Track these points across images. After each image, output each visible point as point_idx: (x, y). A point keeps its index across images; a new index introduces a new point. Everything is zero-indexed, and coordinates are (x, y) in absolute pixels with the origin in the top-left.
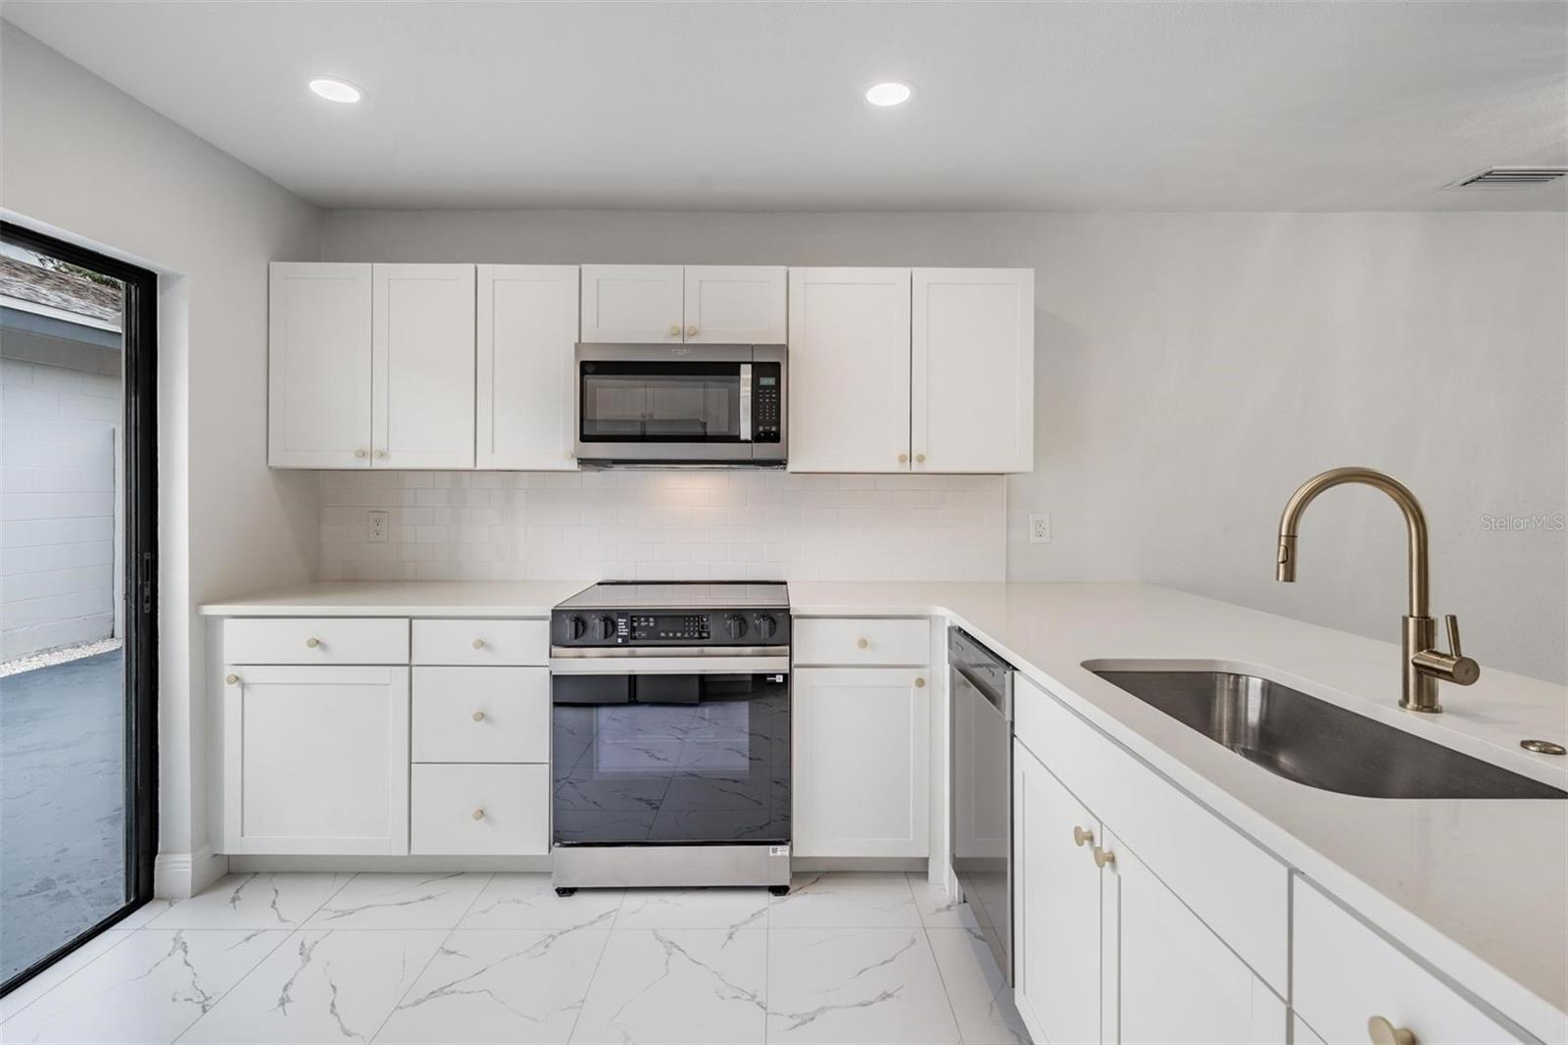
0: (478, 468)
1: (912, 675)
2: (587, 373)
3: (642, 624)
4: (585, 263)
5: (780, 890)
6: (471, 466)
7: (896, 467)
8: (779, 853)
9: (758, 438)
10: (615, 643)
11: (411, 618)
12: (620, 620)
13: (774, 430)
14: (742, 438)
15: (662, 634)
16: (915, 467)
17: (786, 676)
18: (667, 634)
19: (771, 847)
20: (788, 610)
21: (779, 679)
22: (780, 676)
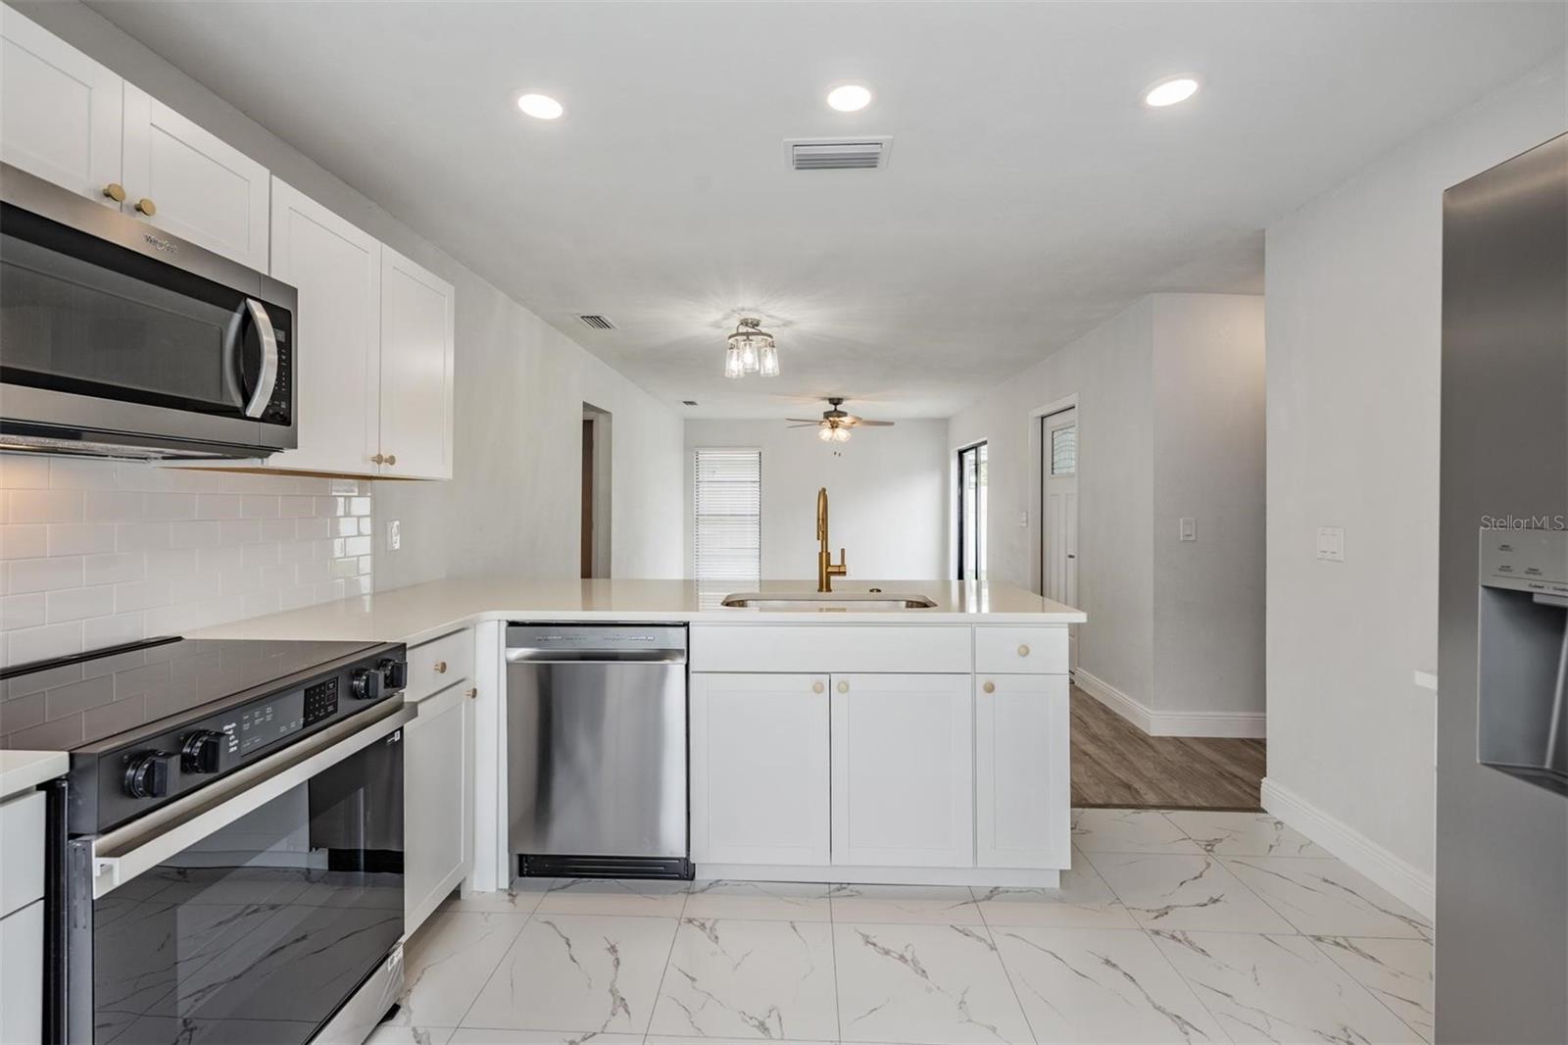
1: (466, 688)
3: (257, 721)
5: (393, 1011)
7: (368, 469)
8: (396, 960)
9: (266, 416)
12: (226, 728)
13: (283, 406)
14: (249, 413)
15: (283, 729)
16: (384, 470)
17: (401, 729)
18: (288, 727)
19: (389, 960)
20: (405, 645)
21: (397, 737)
22: (398, 732)
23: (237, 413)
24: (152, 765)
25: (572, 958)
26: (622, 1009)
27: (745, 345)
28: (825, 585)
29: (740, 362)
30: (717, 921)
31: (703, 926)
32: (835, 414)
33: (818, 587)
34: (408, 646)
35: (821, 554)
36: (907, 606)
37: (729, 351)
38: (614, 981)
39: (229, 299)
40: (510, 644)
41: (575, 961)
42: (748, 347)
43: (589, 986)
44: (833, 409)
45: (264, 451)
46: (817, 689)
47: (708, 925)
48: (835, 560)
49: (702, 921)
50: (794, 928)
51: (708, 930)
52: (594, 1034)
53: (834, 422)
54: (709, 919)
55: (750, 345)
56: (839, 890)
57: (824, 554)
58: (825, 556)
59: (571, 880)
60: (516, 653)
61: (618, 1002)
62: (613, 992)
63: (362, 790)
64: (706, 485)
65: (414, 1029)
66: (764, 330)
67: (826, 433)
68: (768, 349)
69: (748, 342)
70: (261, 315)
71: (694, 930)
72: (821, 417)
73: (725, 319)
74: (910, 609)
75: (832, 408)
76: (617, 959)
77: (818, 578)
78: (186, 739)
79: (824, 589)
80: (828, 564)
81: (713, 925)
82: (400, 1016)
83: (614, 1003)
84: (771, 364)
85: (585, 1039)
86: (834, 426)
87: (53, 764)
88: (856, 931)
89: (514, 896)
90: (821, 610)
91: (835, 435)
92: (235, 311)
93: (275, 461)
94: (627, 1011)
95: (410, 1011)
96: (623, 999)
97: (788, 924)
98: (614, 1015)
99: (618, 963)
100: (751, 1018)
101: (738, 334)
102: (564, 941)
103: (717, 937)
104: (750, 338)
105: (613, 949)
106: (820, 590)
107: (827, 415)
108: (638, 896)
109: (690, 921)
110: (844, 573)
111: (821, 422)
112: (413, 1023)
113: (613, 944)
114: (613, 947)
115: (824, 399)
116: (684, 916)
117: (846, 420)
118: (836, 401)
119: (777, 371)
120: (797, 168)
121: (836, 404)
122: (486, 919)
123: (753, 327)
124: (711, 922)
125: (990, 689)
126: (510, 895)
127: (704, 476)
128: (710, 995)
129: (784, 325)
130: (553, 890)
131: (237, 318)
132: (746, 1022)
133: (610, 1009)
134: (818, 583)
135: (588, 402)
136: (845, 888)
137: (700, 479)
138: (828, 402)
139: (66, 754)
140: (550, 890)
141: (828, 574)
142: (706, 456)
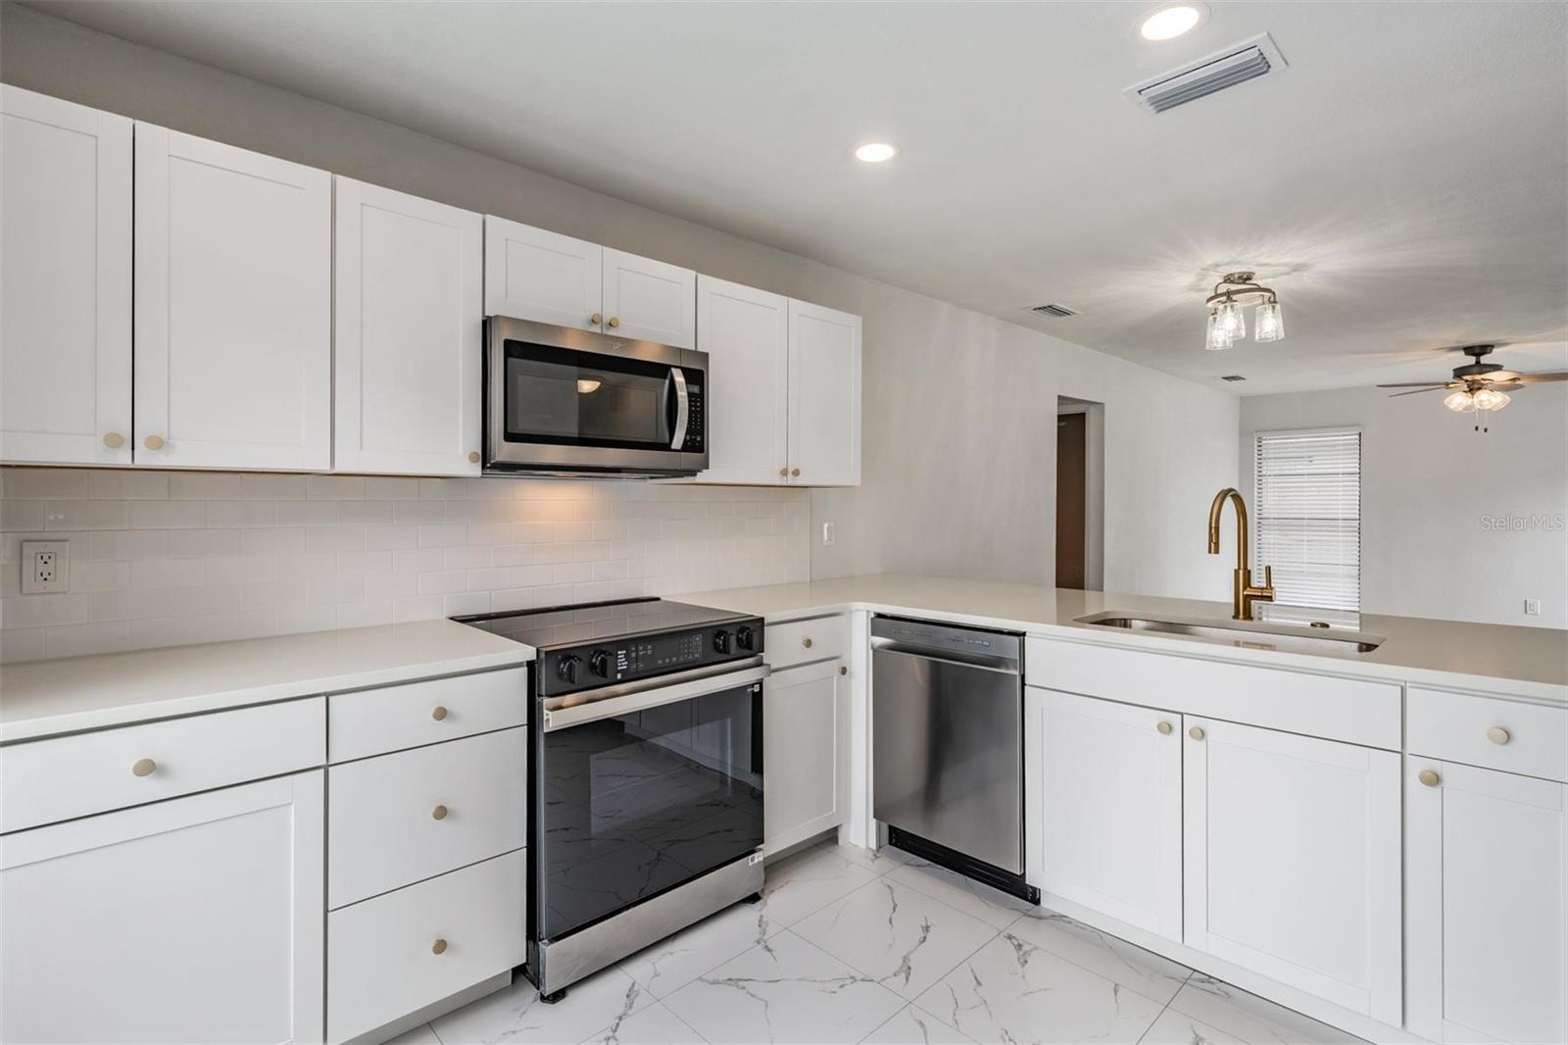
0: (337, 470)
1: (835, 665)
2: (512, 356)
3: (641, 653)
4: (491, 214)
5: (754, 898)
6: (326, 468)
7: (777, 480)
8: (756, 860)
9: (687, 447)
10: (614, 680)
11: (328, 695)
12: (619, 652)
13: (698, 439)
14: (673, 446)
15: (660, 662)
16: (791, 481)
17: (761, 684)
18: (664, 661)
19: (750, 857)
20: (762, 619)
21: (757, 689)
22: (758, 686)
23: (666, 447)
24: (571, 664)
25: (890, 920)
26: (904, 975)
27: (1225, 307)
28: (1243, 609)
29: (1225, 329)
30: (1036, 948)
31: (1019, 947)
32: (1475, 369)
33: (1233, 614)
34: (766, 622)
35: (1237, 572)
36: (1361, 650)
37: (1211, 318)
38: (912, 952)
39: (660, 371)
40: (875, 632)
41: (891, 923)
42: (1229, 309)
43: (890, 946)
44: (1473, 362)
45: (693, 473)
46: (1168, 729)
47: (1026, 948)
48: (1259, 580)
49: (1021, 942)
50: (1116, 991)
51: (1021, 953)
52: (872, 981)
53: (1474, 381)
54: (1030, 944)
55: (1232, 306)
56: (1203, 982)
57: (1241, 572)
58: (1244, 575)
59: (929, 862)
60: (880, 641)
61: (905, 968)
62: (905, 959)
63: (729, 721)
64: (1270, 479)
65: (761, 917)
66: (1262, 284)
67: (1458, 400)
68: (1269, 306)
69: (1229, 304)
70: (679, 379)
71: (1009, 946)
72: (1449, 376)
73: (1201, 280)
74: (1364, 654)
75: (1471, 360)
76: (925, 938)
77: (1233, 601)
78: (594, 654)
79: (1241, 616)
80: (1247, 584)
81: (1031, 950)
82: (758, 905)
83: (902, 966)
84: (1270, 325)
85: (863, 980)
86: (1473, 388)
87: (528, 653)
88: (1192, 1027)
89: (876, 857)
90: (1237, 644)
91: (1476, 400)
92: (665, 378)
93: (701, 477)
94: (907, 979)
95: (766, 904)
96: (909, 968)
97: (1113, 985)
98: (895, 975)
99: (924, 941)
100: (1010, 1040)
101: (1217, 296)
102: (892, 905)
103: (1026, 962)
104: (1234, 297)
105: (927, 929)
106: (1236, 616)
107: (1459, 373)
108: (977, 898)
109: (1010, 937)
110: (1270, 598)
111: (1447, 384)
112: (763, 913)
113: (929, 923)
114: (928, 927)
115: (1453, 349)
116: (1007, 931)
117: (1497, 377)
118: (1478, 351)
119: (1282, 335)
120: (1159, 111)
121: (1478, 355)
122: (847, 866)
123: (1244, 283)
124: (1031, 947)
125: (1434, 780)
126: (875, 855)
127: (1269, 468)
128: (986, 1002)
129: (1294, 270)
130: (908, 864)
131: (667, 381)
132: (1005, 1041)
133: (894, 971)
134: (1233, 607)
135: (1062, 394)
136: (1213, 983)
137: (1264, 473)
138: (1463, 353)
139: (535, 649)
140: (906, 864)
141: (1249, 599)
142: (1271, 442)
